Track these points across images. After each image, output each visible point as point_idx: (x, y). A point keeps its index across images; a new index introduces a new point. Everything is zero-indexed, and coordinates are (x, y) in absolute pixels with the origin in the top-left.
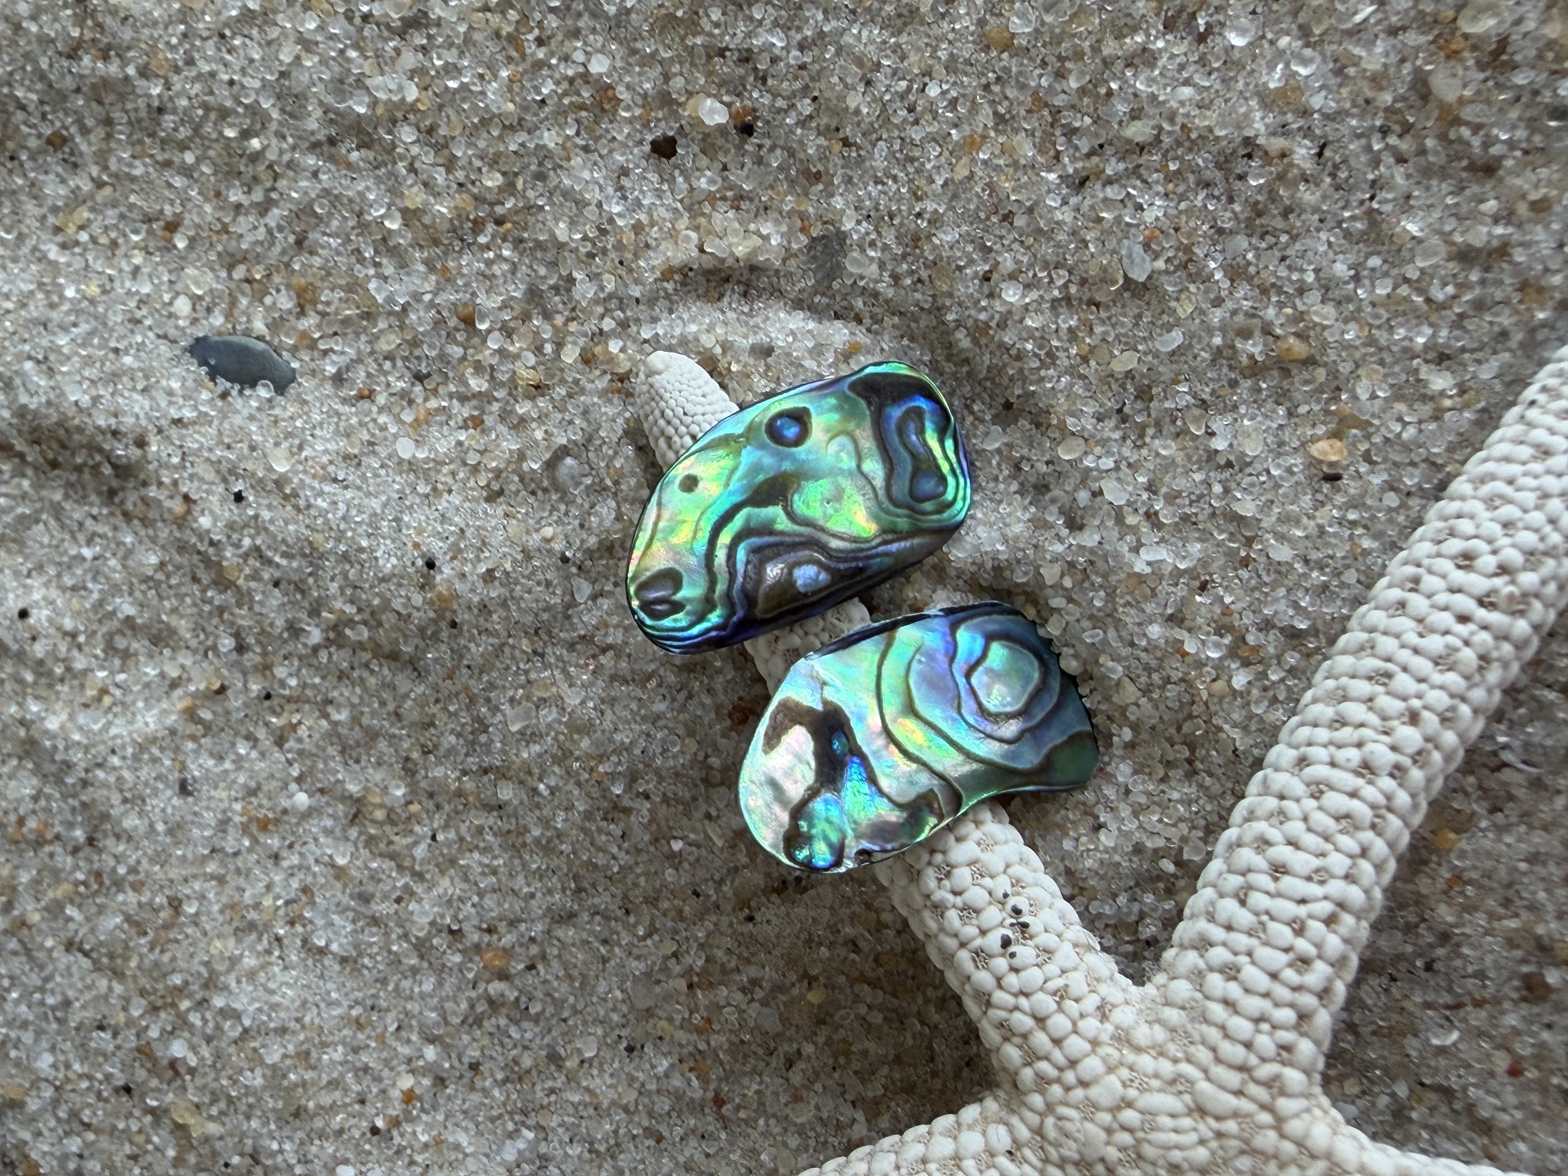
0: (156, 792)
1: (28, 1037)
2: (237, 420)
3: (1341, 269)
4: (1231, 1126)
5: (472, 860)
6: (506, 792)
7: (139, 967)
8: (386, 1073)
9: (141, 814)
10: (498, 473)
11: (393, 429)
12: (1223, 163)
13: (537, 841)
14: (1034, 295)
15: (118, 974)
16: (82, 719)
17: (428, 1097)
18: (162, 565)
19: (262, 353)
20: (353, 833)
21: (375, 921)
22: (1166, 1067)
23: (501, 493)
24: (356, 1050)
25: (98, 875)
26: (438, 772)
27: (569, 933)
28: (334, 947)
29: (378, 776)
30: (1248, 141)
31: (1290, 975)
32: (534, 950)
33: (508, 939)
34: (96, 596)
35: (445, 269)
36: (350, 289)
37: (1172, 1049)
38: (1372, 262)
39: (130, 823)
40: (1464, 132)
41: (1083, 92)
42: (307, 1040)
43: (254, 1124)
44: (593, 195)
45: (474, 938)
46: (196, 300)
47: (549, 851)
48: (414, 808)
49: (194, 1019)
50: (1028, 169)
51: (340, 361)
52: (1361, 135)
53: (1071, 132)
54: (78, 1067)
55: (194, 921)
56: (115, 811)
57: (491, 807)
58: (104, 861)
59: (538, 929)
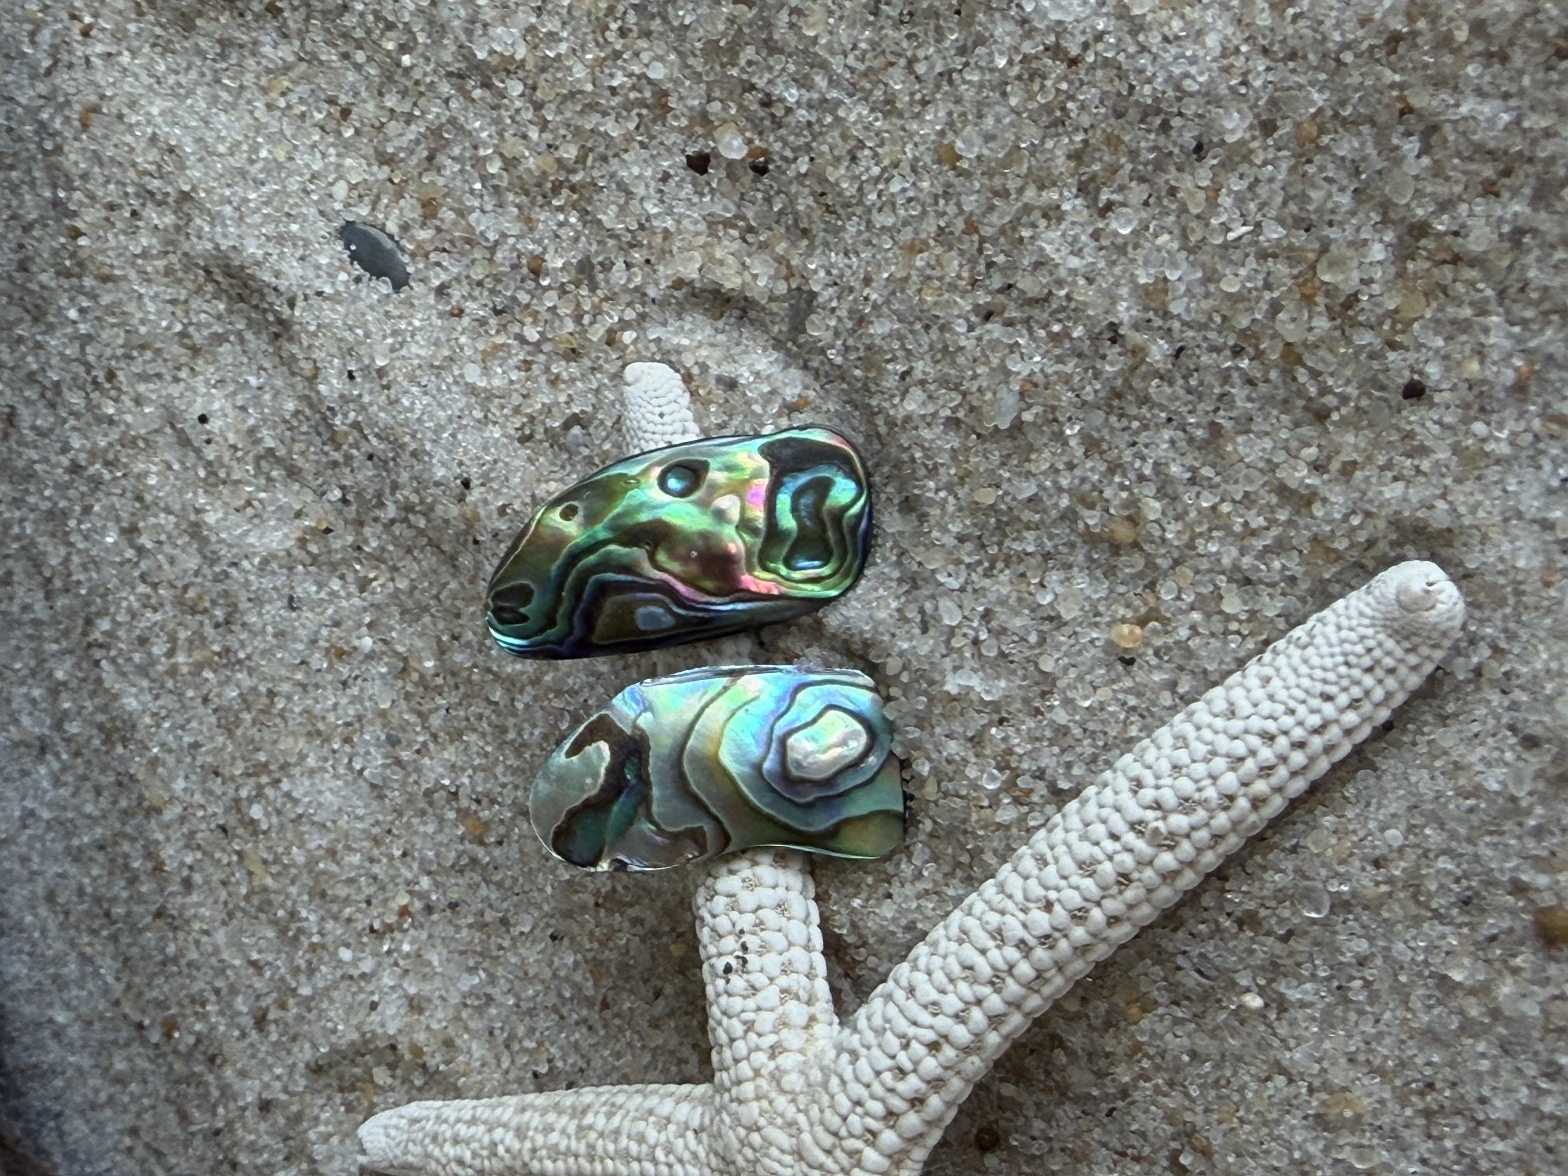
0: (270, 601)
1: (171, 760)
2: (361, 305)
3: (1175, 468)
5: (472, 739)
6: (497, 695)
7: (244, 735)
8: (390, 886)
9: (260, 615)
10: (532, 419)
11: (468, 352)
12: (1095, 338)
13: (512, 743)
14: (931, 408)
15: (230, 734)
16: (233, 518)
17: (418, 917)
18: (296, 413)
19: (391, 253)
20: (398, 684)
21: (398, 762)
23: (529, 438)
24: (372, 860)
25: (227, 650)
26: (458, 658)
28: (367, 773)
29: (419, 644)
30: (1113, 327)
32: (502, 830)
33: (485, 814)
34: (251, 422)
35: (529, 219)
36: (460, 213)
38: (1207, 471)
39: (252, 619)
40: (1302, 375)
41: (1002, 231)
42: (338, 841)
43: (293, 890)
44: (640, 191)
45: (464, 803)
46: (353, 187)
47: (519, 754)
48: (439, 681)
49: (270, 792)
50: (953, 287)
51: (444, 277)
52: (1215, 349)
53: (990, 265)
54: (198, 798)
55: (282, 715)
56: (244, 605)
57: (489, 702)
58: (233, 642)
59: (506, 814)
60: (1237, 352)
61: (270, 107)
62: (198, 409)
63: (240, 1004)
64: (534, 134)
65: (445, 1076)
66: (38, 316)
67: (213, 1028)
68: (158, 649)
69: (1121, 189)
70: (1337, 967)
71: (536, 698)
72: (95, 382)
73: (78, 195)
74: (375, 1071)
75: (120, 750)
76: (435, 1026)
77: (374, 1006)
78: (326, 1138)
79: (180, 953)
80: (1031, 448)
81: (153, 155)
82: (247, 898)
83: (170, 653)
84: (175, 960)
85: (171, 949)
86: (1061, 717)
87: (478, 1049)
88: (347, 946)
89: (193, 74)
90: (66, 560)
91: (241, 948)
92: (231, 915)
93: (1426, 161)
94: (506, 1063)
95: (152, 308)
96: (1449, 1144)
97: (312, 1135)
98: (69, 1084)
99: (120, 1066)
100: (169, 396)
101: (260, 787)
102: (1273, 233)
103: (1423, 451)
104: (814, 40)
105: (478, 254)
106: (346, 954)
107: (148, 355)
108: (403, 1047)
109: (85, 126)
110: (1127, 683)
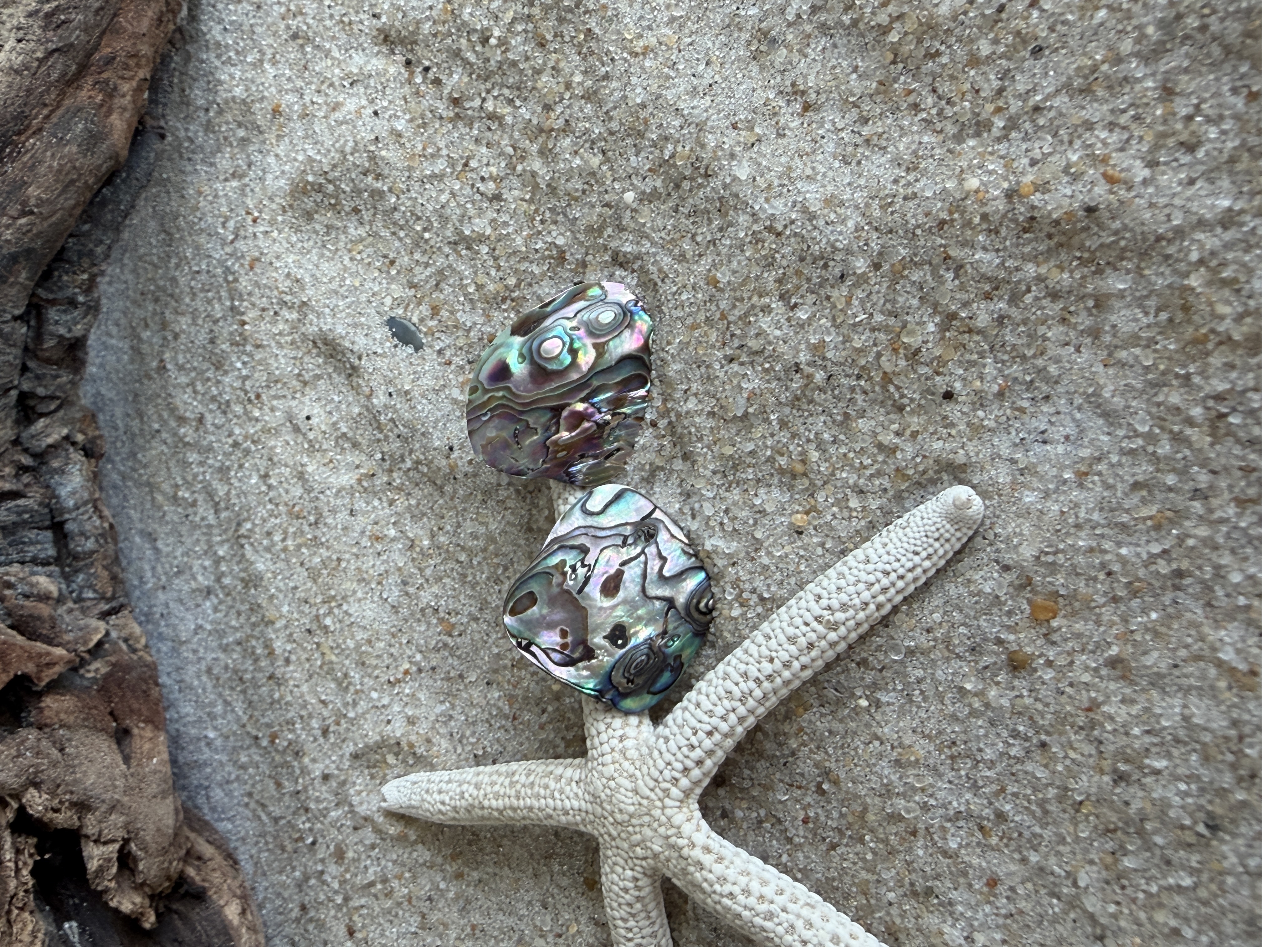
0: (340, 512)
1: (281, 596)
2: (397, 359)
3: (826, 436)
4: (645, 802)
5: (447, 581)
6: (463, 557)
7: (323, 581)
8: (400, 659)
9: (334, 519)
12: (787, 371)
13: (470, 582)
14: (700, 407)
15: (315, 581)
16: (322, 469)
17: (414, 675)
18: (359, 414)
19: (413, 333)
20: (408, 553)
21: (407, 594)
22: (631, 769)
24: (390, 645)
25: (315, 537)
26: (442, 539)
27: (475, 626)
28: (390, 600)
29: (421, 532)
30: (797, 365)
31: (685, 750)
32: (462, 628)
33: (453, 620)
34: (334, 419)
36: (452, 313)
37: (638, 763)
38: (842, 437)
39: (330, 521)
40: (892, 389)
41: (740, 318)
42: (373, 635)
43: (347, 662)
45: (442, 615)
46: (395, 299)
47: (473, 588)
48: (431, 551)
49: (336, 611)
50: (713, 346)
51: (442, 345)
52: (847, 376)
53: (733, 335)
54: (295, 615)
55: (344, 570)
56: (325, 514)
57: (458, 561)
58: (318, 533)
59: (465, 620)
60: (859, 377)
61: (351, 259)
62: (305, 413)
63: (315, 723)
64: (493, 272)
65: (426, 758)
66: (218, 366)
67: (299, 736)
68: (277, 538)
69: (802, 297)
70: (907, 685)
71: (485, 559)
72: (249, 400)
73: (245, 304)
74: (388, 756)
75: (253, 591)
76: (421, 732)
77: (389, 722)
78: (359, 793)
79: (282, 697)
80: (752, 426)
81: (288, 283)
82: (321, 667)
83: (284, 540)
84: (279, 702)
85: (277, 696)
86: (766, 561)
87: (445, 744)
88: (376, 690)
89: (311, 243)
90: (228, 493)
91: (316, 693)
92: (311, 677)
93: (957, 282)
94: (459, 750)
95: (283, 361)
96: (963, 773)
97: (352, 791)
98: (214, 771)
99: (244, 759)
100: (290, 407)
101: (331, 609)
102: (879, 318)
103: (953, 425)
104: (644, 225)
105: (460, 333)
106: (374, 695)
107: (279, 386)
108: (404, 744)
109: (252, 268)
110: (799, 543)
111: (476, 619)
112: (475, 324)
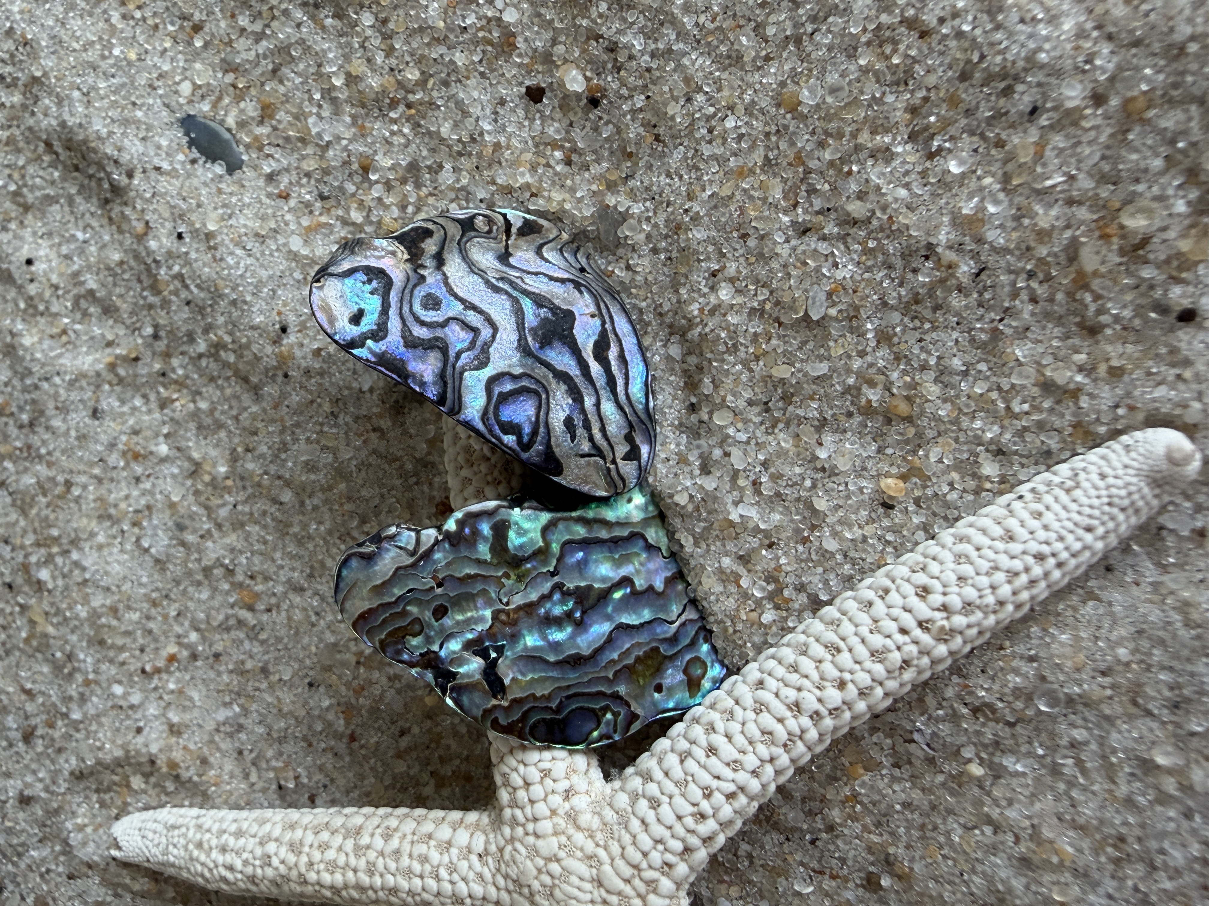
0: (77, 410)
2: (195, 182)
5: (253, 529)
6: (287, 496)
7: (38, 514)
8: (162, 638)
9: (64, 420)
11: (293, 227)
12: (907, 255)
13: (295, 535)
14: (740, 300)
15: (24, 512)
16: (48, 342)
17: (184, 663)
18: (121, 263)
19: (227, 141)
20: (189, 483)
21: (183, 543)
24: (148, 618)
25: (29, 446)
26: (250, 466)
27: (297, 600)
28: (153, 550)
29: (213, 453)
32: (273, 601)
33: (259, 588)
34: (75, 267)
35: (363, 127)
36: (297, 117)
39: (56, 423)
40: (1086, 298)
41: (831, 165)
42: (119, 601)
43: (74, 638)
44: (475, 110)
45: (240, 578)
46: (196, 87)
47: (300, 542)
48: (229, 483)
49: (59, 560)
50: (774, 206)
51: (275, 166)
52: (1011, 271)
53: (812, 192)
55: (77, 500)
56: (49, 412)
57: (275, 501)
58: (35, 440)
59: (279, 589)
60: (1031, 276)
61: (126, 16)
62: (24, 254)
63: (11, 722)
64: (379, 59)
65: (196, 784)
69: (953, 138)
71: (326, 501)
74: (132, 779)
76: (192, 747)
77: (139, 730)
78: (81, 828)
80: (830, 337)
82: (27, 641)
87: (228, 765)
88: (120, 682)
91: (16, 679)
92: (8, 653)
94: (254, 778)
97: (69, 825)
101: (50, 556)
102: (1084, 184)
105: (310, 150)
106: (118, 690)
108: (161, 762)
110: (886, 523)
111: (300, 590)
112: (339, 138)
